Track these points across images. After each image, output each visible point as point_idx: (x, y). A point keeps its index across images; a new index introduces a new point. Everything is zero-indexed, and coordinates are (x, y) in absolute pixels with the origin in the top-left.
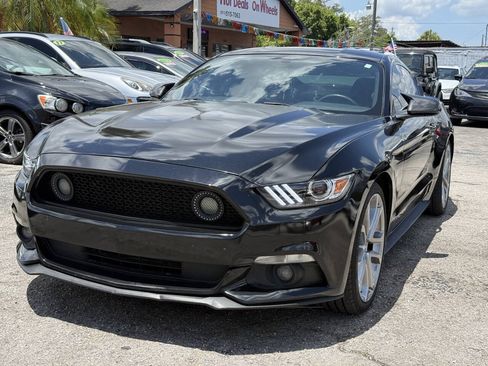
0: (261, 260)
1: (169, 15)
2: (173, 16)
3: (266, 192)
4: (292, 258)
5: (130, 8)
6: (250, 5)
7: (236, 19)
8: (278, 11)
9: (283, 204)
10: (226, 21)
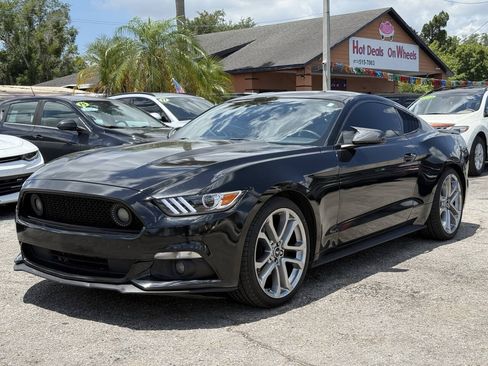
0: (160, 255)
1: (300, 68)
2: (303, 68)
3: (163, 204)
4: (183, 255)
5: (265, 64)
6: (385, 52)
7: (371, 67)
8: (417, 56)
9: (176, 212)
10: (358, 70)
